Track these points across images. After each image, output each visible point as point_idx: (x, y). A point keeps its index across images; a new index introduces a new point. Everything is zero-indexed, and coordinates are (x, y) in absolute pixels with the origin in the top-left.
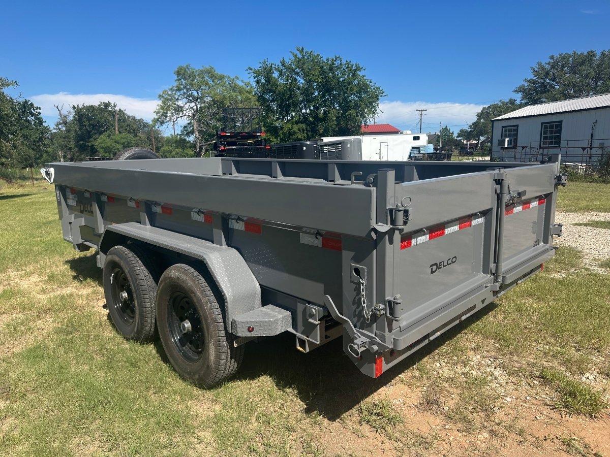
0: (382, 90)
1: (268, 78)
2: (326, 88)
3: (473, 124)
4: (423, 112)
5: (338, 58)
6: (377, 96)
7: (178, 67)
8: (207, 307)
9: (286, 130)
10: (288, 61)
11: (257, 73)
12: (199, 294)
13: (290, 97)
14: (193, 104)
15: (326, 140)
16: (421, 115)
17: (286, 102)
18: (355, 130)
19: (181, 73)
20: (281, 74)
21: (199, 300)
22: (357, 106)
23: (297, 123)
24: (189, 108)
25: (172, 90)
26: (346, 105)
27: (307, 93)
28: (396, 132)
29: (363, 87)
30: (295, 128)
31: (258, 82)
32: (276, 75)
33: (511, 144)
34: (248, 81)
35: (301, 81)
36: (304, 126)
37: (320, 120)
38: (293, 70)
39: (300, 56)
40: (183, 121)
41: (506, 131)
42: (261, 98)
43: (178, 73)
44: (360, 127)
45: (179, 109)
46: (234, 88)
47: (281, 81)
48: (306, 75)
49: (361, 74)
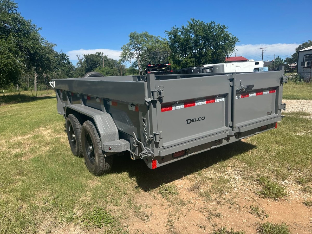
0: (237, 38)
1: (175, 35)
2: (206, 38)
3: (294, 55)
4: (264, 49)
5: (213, 22)
6: (234, 42)
7: (130, 33)
9: (184, 62)
10: (186, 26)
11: (170, 34)
13: (187, 45)
14: (138, 52)
15: (205, 66)
16: (263, 51)
17: (185, 47)
18: (223, 60)
20: (182, 33)
22: (223, 47)
23: (190, 58)
24: (136, 53)
25: (128, 45)
26: (217, 47)
27: (196, 42)
28: (246, 60)
29: (227, 37)
30: (189, 60)
31: (170, 38)
32: (179, 33)
33: (309, 65)
34: (165, 38)
35: (193, 36)
36: (194, 59)
37: (203, 56)
38: (189, 31)
39: (192, 23)
40: (134, 60)
41: (306, 57)
42: (172, 47)
43: (131, 36)
44: (225, 58)
45: (131, 54)
46: (158, 42)
47: (182, 37)
48: (195, 32)
49: (225, 30)
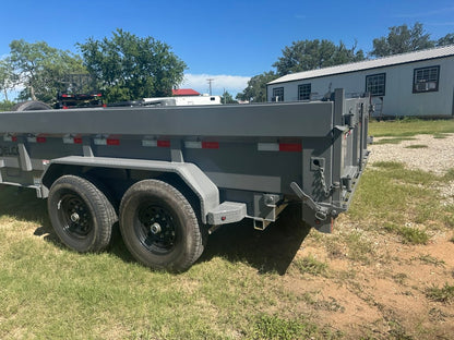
0: (185, 63)
1: (94, 52)
2: (143, 61)
5: (151, 38)
6: (182, 68)
8: (183, 208)
9: (113, 93)
10: (110, 40)
11: (84, 47)
12: (174, 199)
13: (114, 67)
14: (28, 73)
15: (147, 100)
17: (111, 71)
18: (169, 94)
19: (15, 47)
20: (104, 50)
21: (175, 204)
22: (169, 75)
23: (121, 87)
24: (25, 76)
25: (7, 60)
26: (160, 74)
27: (127, 63)
28: (197, 95)
29: (172, 61)
30: (121, 91)
31: (85, 55)
32: (100, 50)
34: (76, 54)
35: (122, 55)
36: (128, 90)
37: (140, 85)
38: (114, 46)
39: (119, 36)
40: (21, 87)
42: (89, 68)
43: (13, 46)
44: (171, 90)
45: (16, 78)
46: (66, 59)
47: (106, 55)
48: (125, 51)
49: (169, 51)
